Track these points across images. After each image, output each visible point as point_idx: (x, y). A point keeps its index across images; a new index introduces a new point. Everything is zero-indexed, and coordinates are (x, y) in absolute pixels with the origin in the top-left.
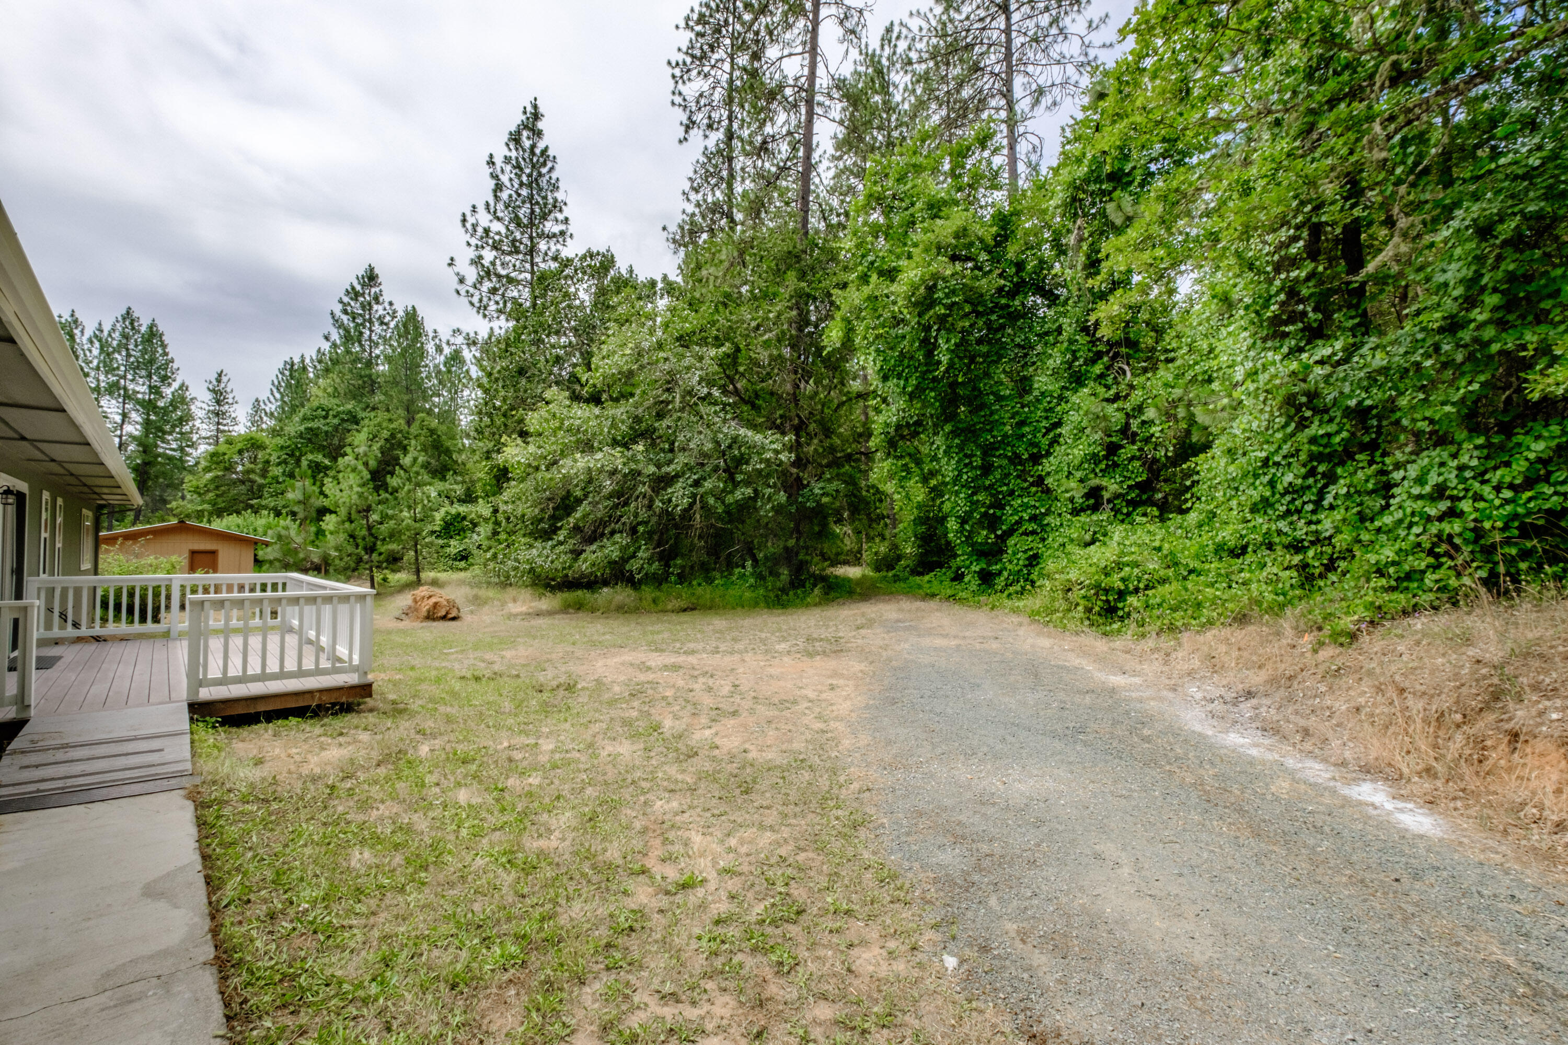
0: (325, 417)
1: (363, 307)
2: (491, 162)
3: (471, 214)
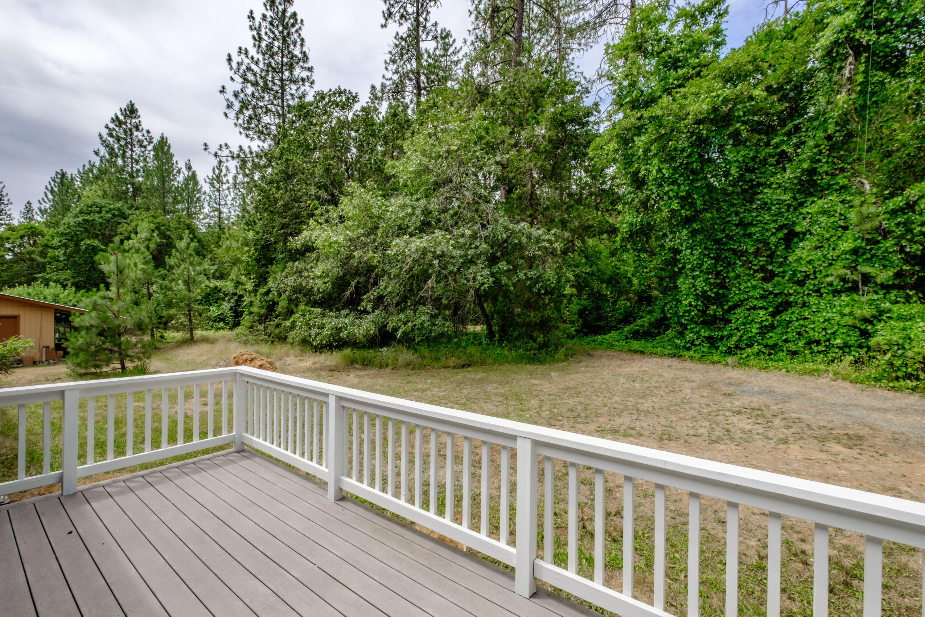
0: (100, 212)
1: (125, 132)
2: (251, 17)
3: (236, 54)
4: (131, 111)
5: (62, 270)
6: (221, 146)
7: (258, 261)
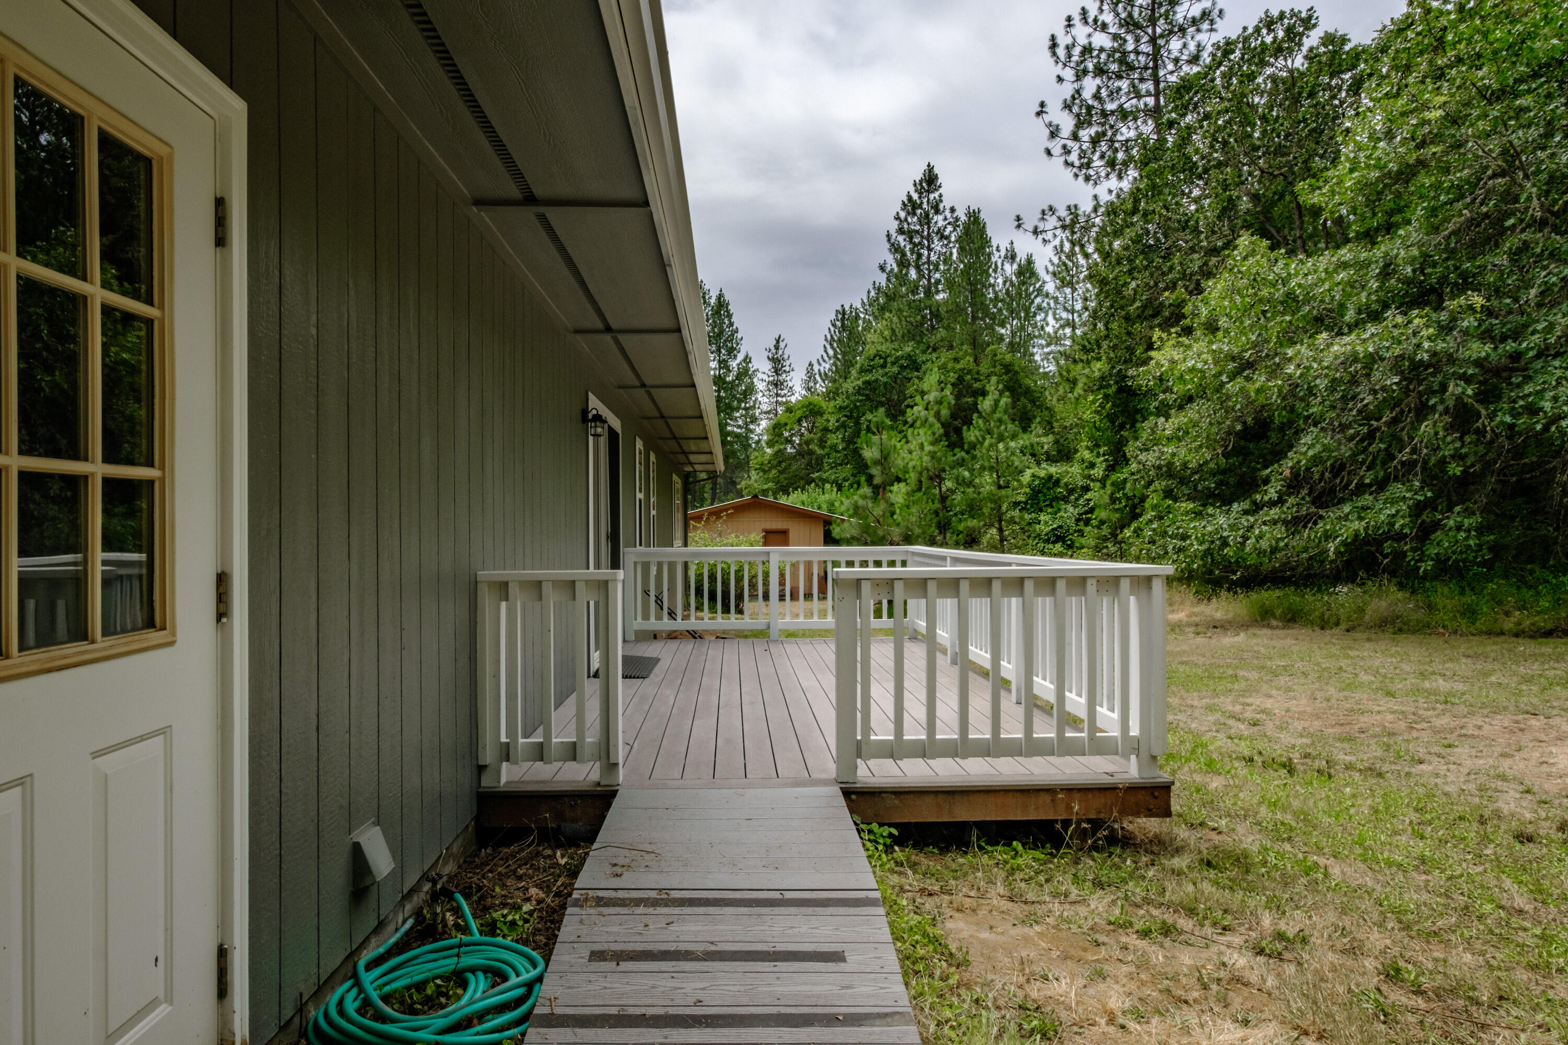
0: (884, 366)
1: (921, 220)
3: (1063, 32)
4: (930, 180)
5: (841, 465)
6: (1043, 213)
7: (1111, 418)
